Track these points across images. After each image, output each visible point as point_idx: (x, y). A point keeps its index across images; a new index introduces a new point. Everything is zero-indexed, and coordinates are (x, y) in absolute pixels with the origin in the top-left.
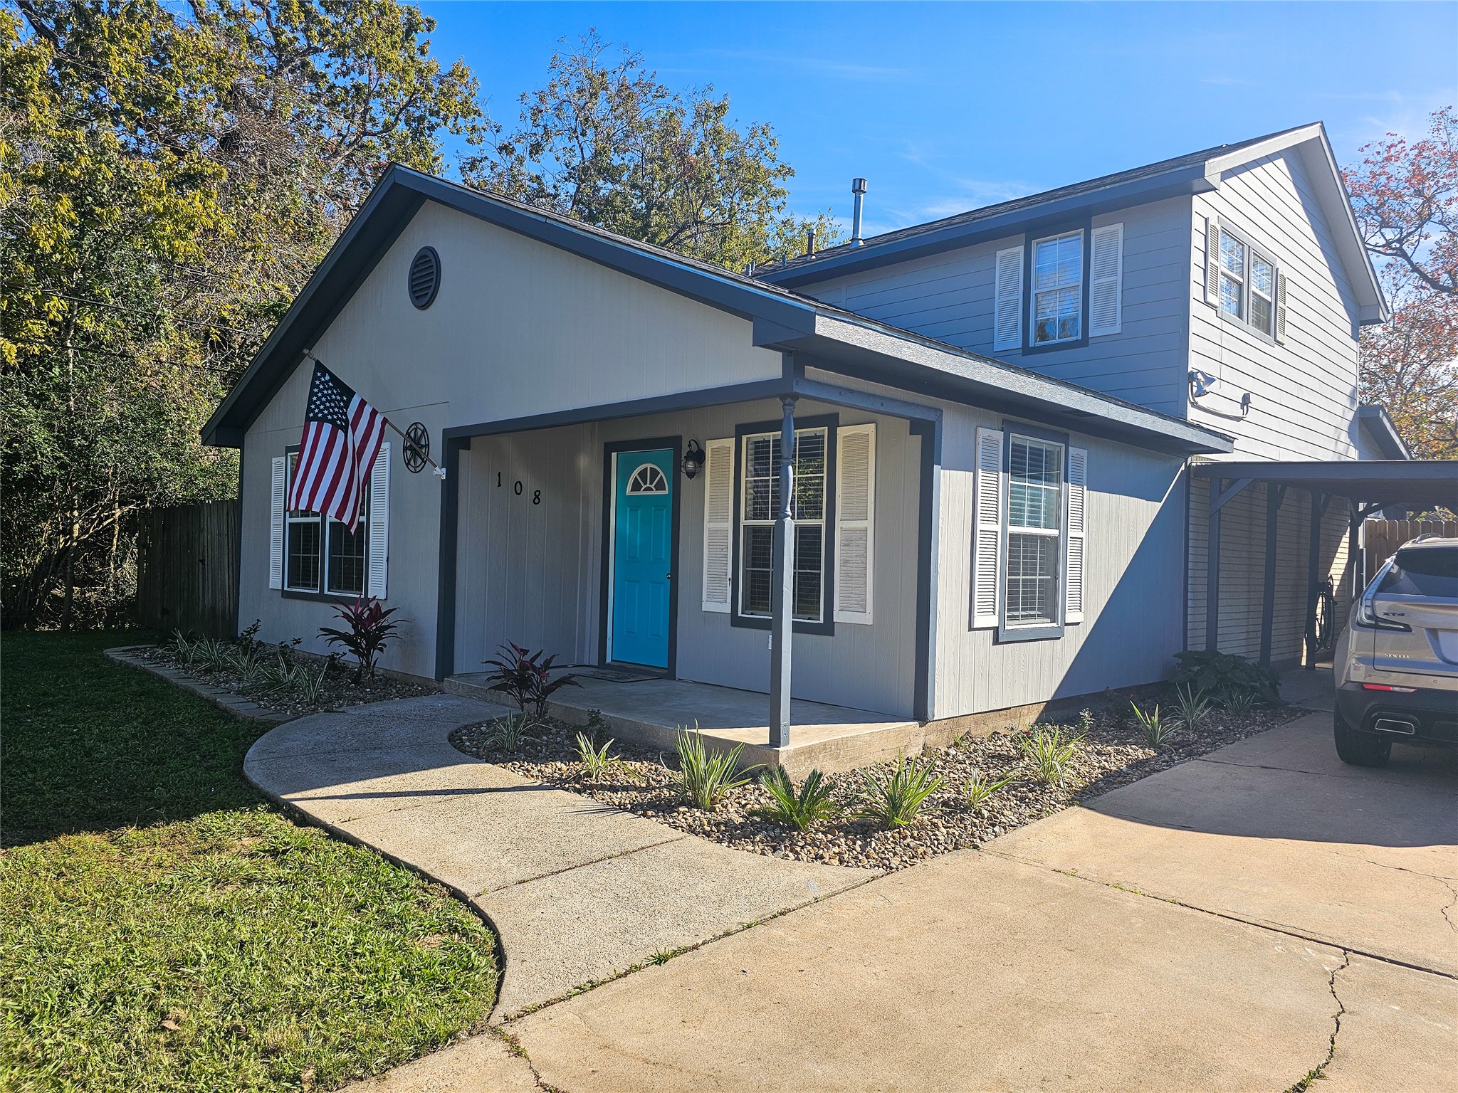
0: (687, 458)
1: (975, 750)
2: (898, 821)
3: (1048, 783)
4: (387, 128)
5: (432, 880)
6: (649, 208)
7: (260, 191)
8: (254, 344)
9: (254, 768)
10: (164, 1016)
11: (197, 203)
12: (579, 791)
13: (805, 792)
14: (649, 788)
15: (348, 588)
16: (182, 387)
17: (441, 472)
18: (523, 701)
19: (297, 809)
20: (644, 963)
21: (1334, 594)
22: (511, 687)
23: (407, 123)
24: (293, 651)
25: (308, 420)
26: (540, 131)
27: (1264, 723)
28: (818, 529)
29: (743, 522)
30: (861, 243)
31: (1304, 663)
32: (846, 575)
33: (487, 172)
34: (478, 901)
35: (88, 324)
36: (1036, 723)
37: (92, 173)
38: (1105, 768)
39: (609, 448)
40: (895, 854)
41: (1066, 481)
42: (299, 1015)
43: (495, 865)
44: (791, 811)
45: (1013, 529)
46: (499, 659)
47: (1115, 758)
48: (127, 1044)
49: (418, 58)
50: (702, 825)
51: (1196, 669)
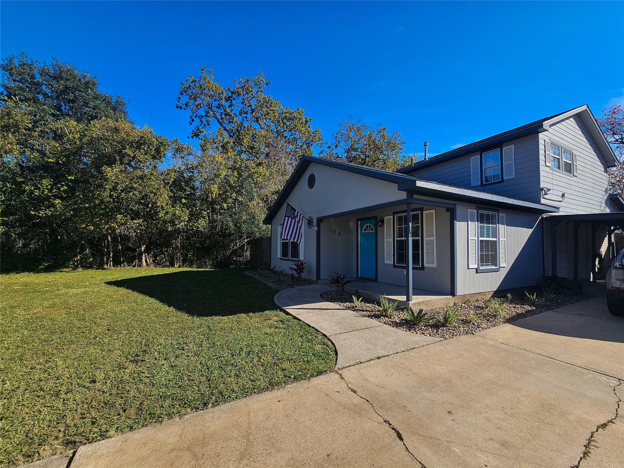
0: (379, 222)
1: (471, 305)
2: (447, 324)
3: (497, 316)
4: (301, 146)
5: (318, 331)
6: (366, 157)
7: (274, 165)
8: (273, 200)
9: (276, 301)
10: (260, 358)
11: (261, 169)
12: (353, 311)
13: (418, 315)
14: (372, 311)
15: (295, 257)
16: (259, 212)
17: (316, 228)
18: (338, 286)
19: (286, 311)
20: (374, 358)
21: (603, 257)
22: (335, 283)
23: (306, 145)
24: (283, 273)
25: (285, 217)
26: (337, 142)
27: (577, 300)
28: (419, 240)
29: (396, 239)
30: (427, 160)
31: (591, 280)
32: (427, 253)
33: (325, 154)
34: (330, 338)
35: (240, 199)
36: (491, 297)
37: (240, 165)
38: (517, 312)
39: (358, 220)
40: (447, 334)
41: (499, 224)
42: (289, 361)
43: (333, 329)
44: (414, 320)
45: (481, 239)
46: (332, 276)
47: (520, 309)
48: (253, 364)
49: (308, 129)
50: (388, 322)
51: (548, 281)
